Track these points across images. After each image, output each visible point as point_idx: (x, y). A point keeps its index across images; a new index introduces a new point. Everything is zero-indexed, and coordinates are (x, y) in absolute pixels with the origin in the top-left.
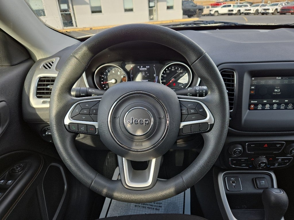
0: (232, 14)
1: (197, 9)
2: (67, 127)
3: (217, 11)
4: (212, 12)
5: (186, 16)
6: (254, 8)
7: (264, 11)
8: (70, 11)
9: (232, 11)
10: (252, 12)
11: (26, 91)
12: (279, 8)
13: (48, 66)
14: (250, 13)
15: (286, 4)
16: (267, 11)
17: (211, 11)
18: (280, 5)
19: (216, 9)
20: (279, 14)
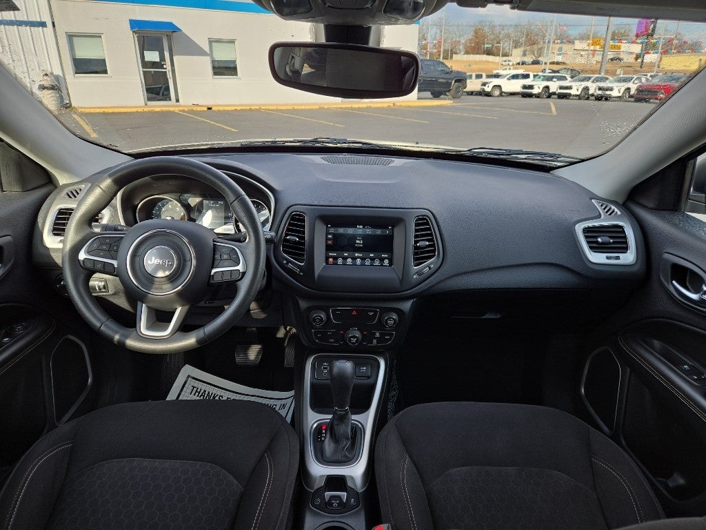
0: (530, 96)
1: (452, 79)
2: (82, 263)
3: (499, 87)
4: (488, 89)
5: (428, 94)
6: (580, 83)
7: (600, 92)
8: (165, 66)
9: (531, 87)
10: (573, 92)
11: (40, 225)
12: (633, 87)
13: (72, 195)
14: (570, 95)
15: (650, 79)
16: (608, 93)
17: (484, 84)
18: (636, 82)
19: (496, 82)
20: (633, 99)
